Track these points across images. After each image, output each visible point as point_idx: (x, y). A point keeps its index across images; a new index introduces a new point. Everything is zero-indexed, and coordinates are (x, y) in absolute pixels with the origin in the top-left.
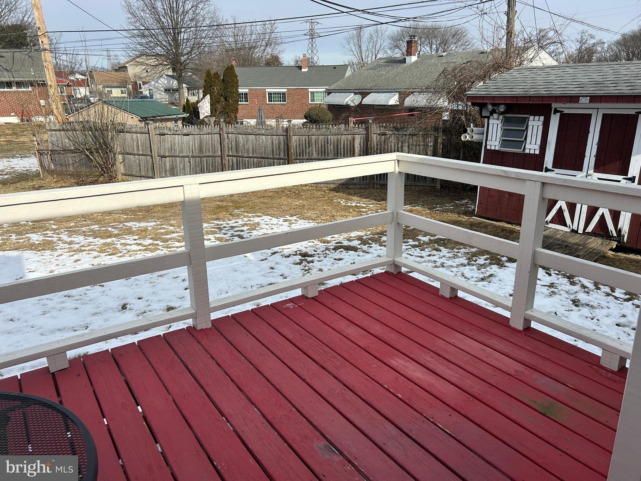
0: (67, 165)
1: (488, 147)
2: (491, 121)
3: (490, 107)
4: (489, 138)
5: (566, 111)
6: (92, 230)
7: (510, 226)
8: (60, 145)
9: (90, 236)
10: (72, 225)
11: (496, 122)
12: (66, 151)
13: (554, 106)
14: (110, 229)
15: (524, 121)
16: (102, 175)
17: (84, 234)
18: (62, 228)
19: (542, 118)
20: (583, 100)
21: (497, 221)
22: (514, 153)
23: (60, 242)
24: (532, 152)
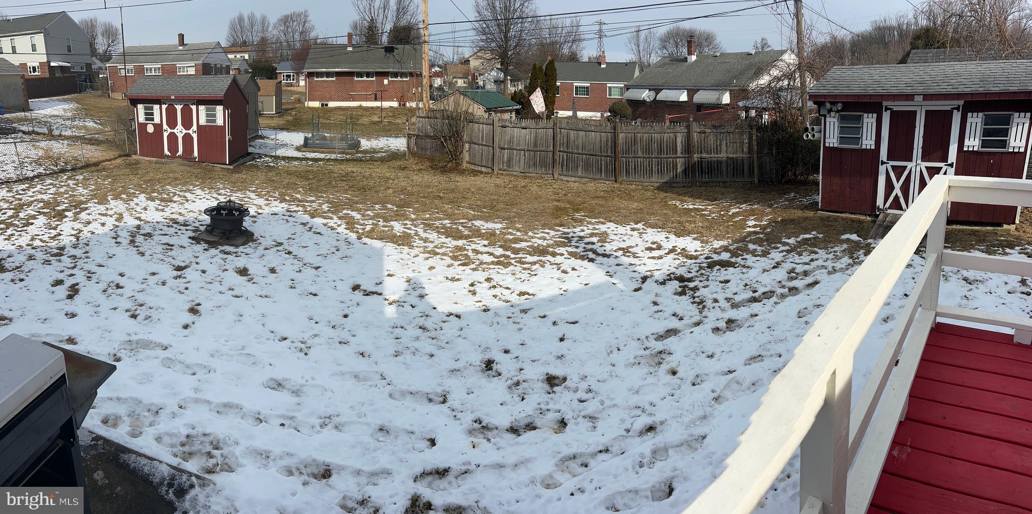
0: (426, 149)
1: (827, 145)
2: (828, 119)
3: (828, 105)
4: (827, 135)
5: (895, 109)
6: (444, 227)
7: (853, 216)
8: (424, 131)
9: (442, 233)
10: (428, 216)
11: (832, 120)
12: (427, 136)
13: (885, 104)
14: (460, 228)
15: (859, 119)
16: (451, 161)
17: (437, 230)
18: (419, 220)
19: (875, 115)
20: (917, 98)
21: (842, 213)
22: (852, 150)
23: (416, 237)
24: (868, 147)
